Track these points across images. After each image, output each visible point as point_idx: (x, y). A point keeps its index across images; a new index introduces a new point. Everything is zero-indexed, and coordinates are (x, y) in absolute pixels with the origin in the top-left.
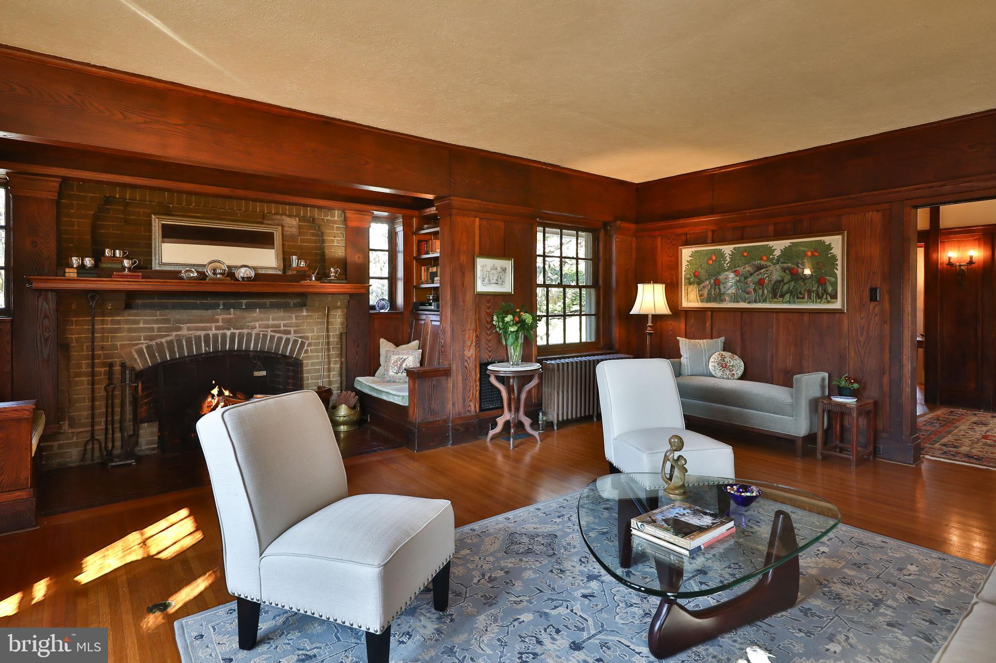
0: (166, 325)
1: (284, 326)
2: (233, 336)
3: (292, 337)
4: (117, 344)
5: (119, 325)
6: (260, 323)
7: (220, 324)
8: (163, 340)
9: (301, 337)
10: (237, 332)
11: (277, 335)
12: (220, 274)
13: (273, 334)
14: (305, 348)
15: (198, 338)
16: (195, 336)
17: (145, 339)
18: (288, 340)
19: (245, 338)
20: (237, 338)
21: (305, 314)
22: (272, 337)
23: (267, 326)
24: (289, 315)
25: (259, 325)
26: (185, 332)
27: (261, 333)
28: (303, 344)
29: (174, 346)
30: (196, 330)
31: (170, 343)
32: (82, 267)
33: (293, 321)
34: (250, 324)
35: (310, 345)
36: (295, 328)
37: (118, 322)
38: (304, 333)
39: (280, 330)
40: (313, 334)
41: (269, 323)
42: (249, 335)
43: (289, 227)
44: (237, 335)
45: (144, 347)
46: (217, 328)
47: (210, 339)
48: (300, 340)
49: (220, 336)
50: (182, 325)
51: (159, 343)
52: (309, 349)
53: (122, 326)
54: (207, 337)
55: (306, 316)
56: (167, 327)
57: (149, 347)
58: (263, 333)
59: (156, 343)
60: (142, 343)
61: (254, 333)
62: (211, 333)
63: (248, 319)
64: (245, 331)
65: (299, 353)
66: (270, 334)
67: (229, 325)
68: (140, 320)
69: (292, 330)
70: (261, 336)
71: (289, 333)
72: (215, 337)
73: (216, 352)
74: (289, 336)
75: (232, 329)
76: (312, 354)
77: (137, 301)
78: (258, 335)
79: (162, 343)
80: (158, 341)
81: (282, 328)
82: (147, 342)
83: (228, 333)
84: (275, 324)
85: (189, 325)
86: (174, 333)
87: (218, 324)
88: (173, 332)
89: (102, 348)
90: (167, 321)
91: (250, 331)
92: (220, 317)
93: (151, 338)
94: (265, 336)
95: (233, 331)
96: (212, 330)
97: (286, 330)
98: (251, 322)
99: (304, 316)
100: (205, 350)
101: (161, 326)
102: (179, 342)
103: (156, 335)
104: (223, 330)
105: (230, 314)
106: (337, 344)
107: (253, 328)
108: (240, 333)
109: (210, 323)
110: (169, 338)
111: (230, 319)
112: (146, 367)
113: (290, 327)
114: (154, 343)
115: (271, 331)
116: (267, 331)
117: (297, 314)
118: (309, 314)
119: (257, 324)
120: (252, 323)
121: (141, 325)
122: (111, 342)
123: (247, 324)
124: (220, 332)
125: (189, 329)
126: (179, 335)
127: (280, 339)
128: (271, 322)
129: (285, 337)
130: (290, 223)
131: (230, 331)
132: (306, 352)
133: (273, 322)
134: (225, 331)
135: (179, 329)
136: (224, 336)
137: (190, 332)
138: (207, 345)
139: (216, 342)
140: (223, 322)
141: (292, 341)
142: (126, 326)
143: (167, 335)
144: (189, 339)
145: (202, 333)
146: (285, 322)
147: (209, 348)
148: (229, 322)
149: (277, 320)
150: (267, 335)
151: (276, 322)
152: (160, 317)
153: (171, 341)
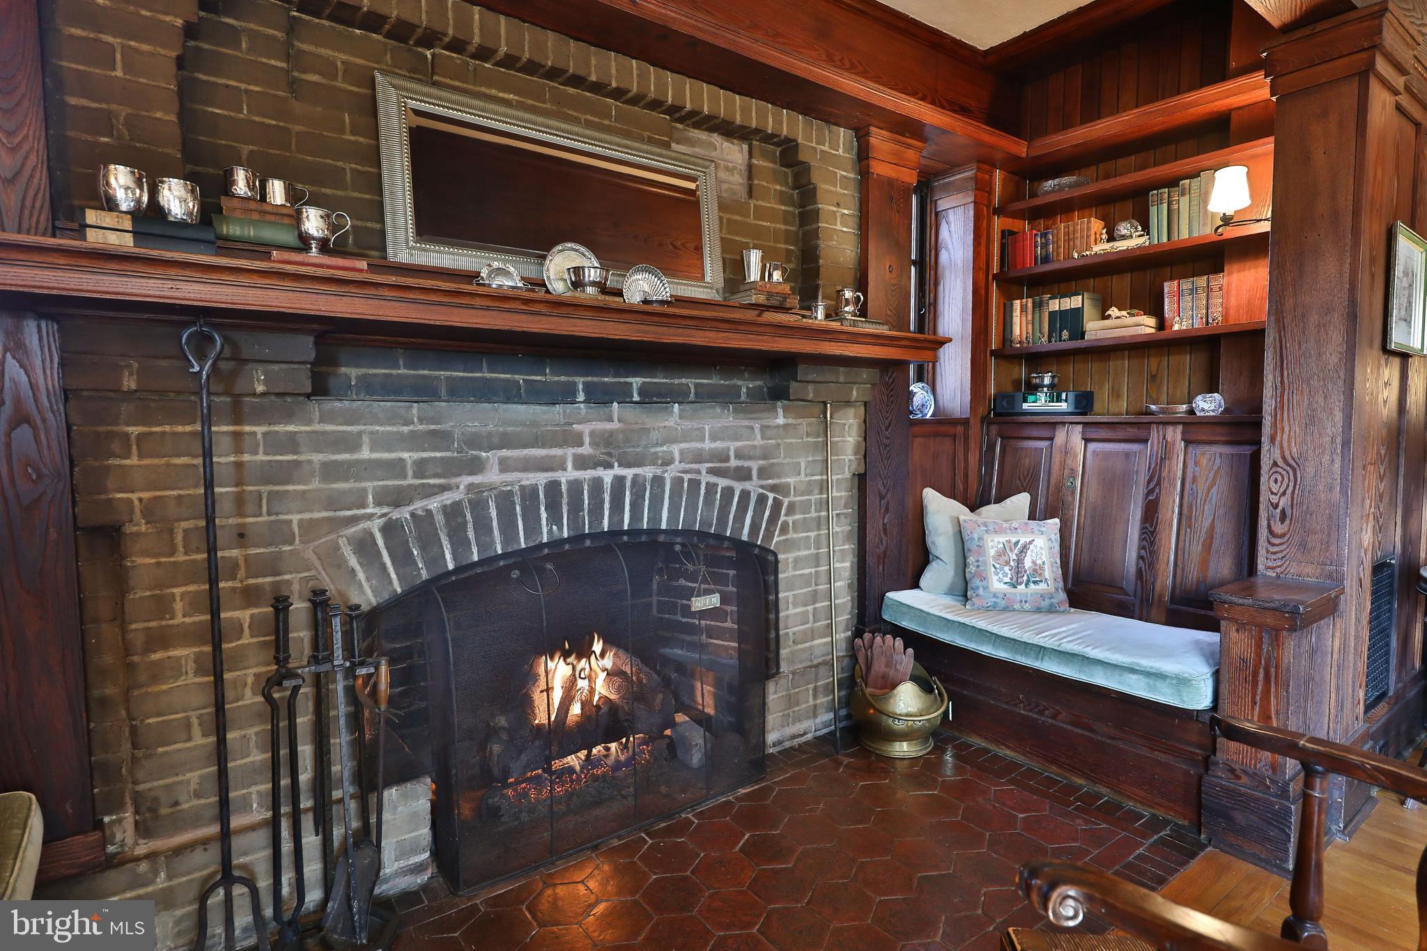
0: (438, 455)
1: (738, 457)
2: (619, 481)
3: (754, 487)
4: (290, 522)
5: (296, 453)
6: (683, 446)
7: (586, 449)
8: (434, 504)
9: (773, 488)
10: (629, 473)
11: (722, 483)
12: (593, 284)
13: (713, 479)
14: (782, 518)
15: (530, 494)
16: (522, 488)
17: (378, 503)
18: (745, 495)
19: (648, 494)
20: (628, 493)
21: (781, 421)
22: (711, 488)
23: (699, 458)
24: (747, 423)
25: (682, 452)
26: (492, 476)
27: (686, 477)
28: (777, 505)
29: (466, 522)
31: (453, 512)
32: (151, 212)
33: (756, 443)
34: (659, 449)
35: (791, 509)
36: (761, 462)
37: (292, 443)
38: (778, 477)
39: (728, 468)
40: (798, 479)
41: (704, 446)
42: (658, 481)
43: (726, 168)
44: (628, 484)
45: (375, 526)
46: (581, 463)
47: (562, 496)
48: (771, 497)
49: (586, 487)
50: (484, 454)
51: (420, 512)
52: (790, 520)
53: (302, 458)
54: (553, 487)
55: (785, 426)
56: (442, 458)
57: (390, 529)
58: (689, 476)
59: (413, 515)
60: (370, 517)
61: (668, 477)
62: (566, 476)
63: (654, 436)
64: (648, 472)
65: (769, 535)
66: (705, 479)
67: (610, 454)
68: (360, 433)
69: (754, 465)
70: (686, 485)
71: (743, 474)
72: (575, 487)
73: (578, 538)
74: (748, 485)
75: (616, 464)
76: (795, 536)
77: (343, 370)
78: (678, 482)
79: (429, 512)
80: (418, 506)
81: (733, 463)
82: (385, 510)
83: (607, 476)
84: (716, 448)
85: (504, 453)
86: (466, 480)
87: (580, 450)
88: (459, 475)
89: (241, 535)
90: (439, 439)
91: (659, 471)
92: (585, 429)
93: (397, 499)
94: (695, 484)
95: (618, 471)
96: (565, 469)
97: (742, 468)
98: (662, 445)
99: (778, 426)
100: (550, 531)
101: (425, 455)
102: (478, 506)
103: (410, 485)
104: (594, 468)
105: (610, 420)
106: (846, 507)
107: (668, 462)
108: (636, 476)
109: (561, 447)
110: (448, 498)
111: (611, 433)
112: (386, 596)
113: (750, 458)
114: (404, 513)
115: (711, 471)
116: (698, 472)
117: (765, 422)
118: (790, 421)
119: (676, 449)
120: (665, 448)
121: (365, 454)
122: (269, 514)
123: (653, 450)
124: (587, 475)
125: (505, 466)
126: (478, 486)
127: (729, 492)
128: (708, 445)
129: (738, 487)
130: (729, 158)
131: (611, 472)
132: (784, 529)
133: (713, 445)
134: (600, 472)
135: (476, 466)
136: (597, 484)
137: (509, 477)
138: (555, 518)
139: (576, 507)
140: (594, 444)
141: (753, 498)
142: (317, 458)
143: (444, 489)
144: (505, 500)
145: (540, 479)
146: (738, 444)
147: (560, 528)
148: (608, 443)
149: (722, 439)
150: (699, 482)
151: (719, 445)
152: (421, 427)
153: (457, 505)
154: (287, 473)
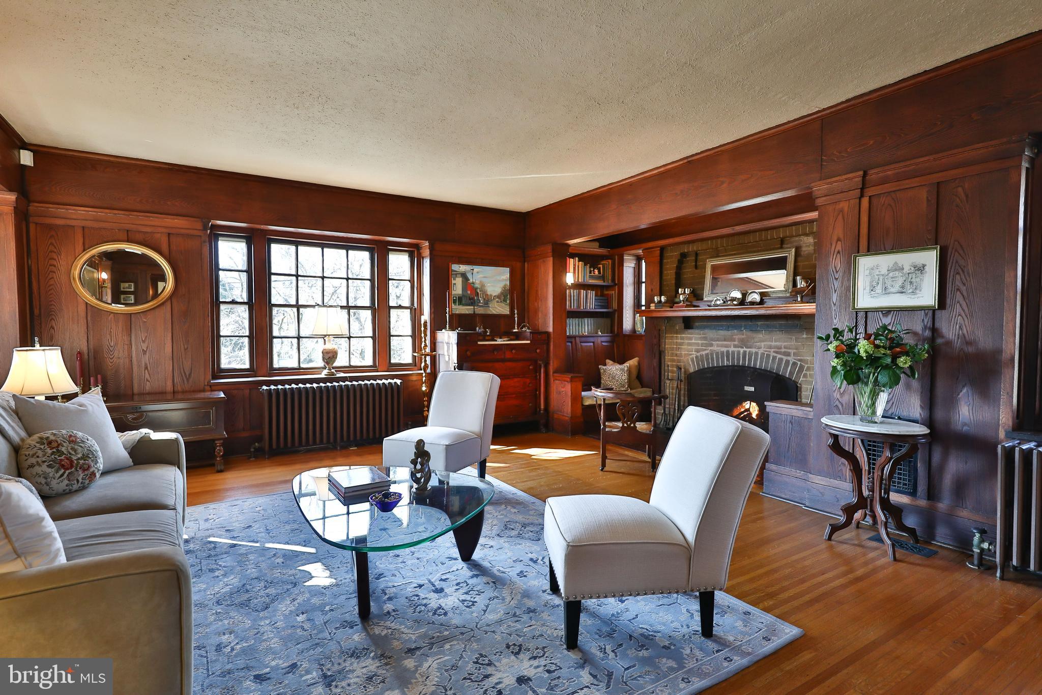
0: (705, 342)
1: (785, 348)
2: (745, 352)
3: (791, 359)
4: (682, 353)
5: (683, 340)
6: (765, 343)
7: (736, 343)
8: (704, 353)
9: (800, 360)
10: (748, 350)
11: (779, 356)
12: (730, 300)
13: (775, 355)
14: (804, 372)
15: (722, 353)
16: (721, 351)
17: (695, 352)
18: (787, 362)
19: (753, 357)
20: (747, 356)
21: (805, 336)
22: (774, 358)
23: (770, 347)
24: (790, 337)
26: (715, 348)
28: (801, 368)
30: (722, 347)
31: (707, 355)
32: (660, 302)
33: (793, 343)
34: (757, 344)
35: (808, 369)
36: (795, 351)
38: (803, 357)
39: (781, 352)
40: (812, 358)
42: (756, 353)
43: (807, 246)
44: (747, 353)
45: (695, 356)
46: (735, 346)
47: (730, 355)
48: (799, 363)
49: (736, 353)
50: (714, 342)
51: (701, 354)
52: (808, 373)
54: (728, 352)
55: (806, 338)
57: (697, 357)
58: (767, 353)
60: (693, 354)
61: (760, 352)
62: (731, 349)
63: (756, 340)
64: (754, 350)
65: (798, 376)
66: (772, 354)
67: (742, 344)
68: (692, 337)
69: (792, 351)
70: (765, 355)
71: (788, 354)
72: (733, 353)
73: (733, 366)
74: (789, 358)
75: (744, 347)
76: (811, 379)
78: (763, 354)
79: (703, 355)
81: (783, 350)
83: (742, 350)
85: (718, 342)
86: (710, 348)
89: (676, 355)
90: (705, 338)
91: (757, 350)
92: (737, 337)
93: (697, 351)
94: (768, 356)
95: (745, 349)
96: (731, 347)
97: (787, 352)
99: (803, 338)
100: (727, 363)
101: (703, 342)
102: (712, 354)
103: (700, 348)
104: (738, 348)
105: (743, 335)
107: (759, 348)
108: (750, 351)
109: (730, 341)
110: (706, 352)
111: (743, 338)
112: (695, 371)
113: (790, 349)
114: (698, 354)
115: (774, 352)
116: (770, 352)
118: (809, 336)
119: (763, 344)
120: (759, 344)
121: (693, 341)
122: (680, 351)
123: (755, 344)
124: (736, 349)
125: (718, 346)
126: (712, 350)
127: (781, 360)
128: (773, 344)
129: (785, 358)
130: (808, 242)
131: (743, 349)
132: (805, 376)
133: (776, 344)
134: (740, 349)
135: (712, 345)
136: (739, 353)
137: (719, 348)
138: (728, 360)
139: (733, 358)
140: (739, 341)
141: (791, 363)
142: (687, 341)
143: (706, 350)
144: (717, 354)
145: (725, 350)
146: (786, 343)
147: (729, 363)
148: (742, 341)
149: (779, 342)
150: (770, 355)
151: (778, 344)
152: (703, 336)
153: (708, 353)
154: (682, 344)
